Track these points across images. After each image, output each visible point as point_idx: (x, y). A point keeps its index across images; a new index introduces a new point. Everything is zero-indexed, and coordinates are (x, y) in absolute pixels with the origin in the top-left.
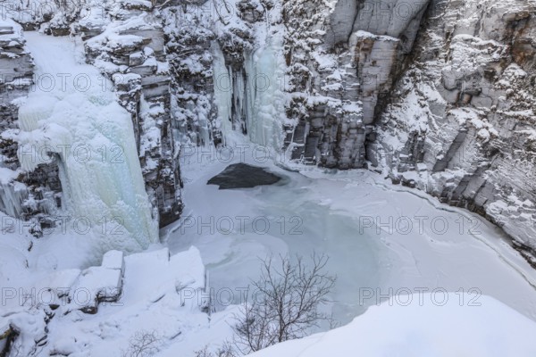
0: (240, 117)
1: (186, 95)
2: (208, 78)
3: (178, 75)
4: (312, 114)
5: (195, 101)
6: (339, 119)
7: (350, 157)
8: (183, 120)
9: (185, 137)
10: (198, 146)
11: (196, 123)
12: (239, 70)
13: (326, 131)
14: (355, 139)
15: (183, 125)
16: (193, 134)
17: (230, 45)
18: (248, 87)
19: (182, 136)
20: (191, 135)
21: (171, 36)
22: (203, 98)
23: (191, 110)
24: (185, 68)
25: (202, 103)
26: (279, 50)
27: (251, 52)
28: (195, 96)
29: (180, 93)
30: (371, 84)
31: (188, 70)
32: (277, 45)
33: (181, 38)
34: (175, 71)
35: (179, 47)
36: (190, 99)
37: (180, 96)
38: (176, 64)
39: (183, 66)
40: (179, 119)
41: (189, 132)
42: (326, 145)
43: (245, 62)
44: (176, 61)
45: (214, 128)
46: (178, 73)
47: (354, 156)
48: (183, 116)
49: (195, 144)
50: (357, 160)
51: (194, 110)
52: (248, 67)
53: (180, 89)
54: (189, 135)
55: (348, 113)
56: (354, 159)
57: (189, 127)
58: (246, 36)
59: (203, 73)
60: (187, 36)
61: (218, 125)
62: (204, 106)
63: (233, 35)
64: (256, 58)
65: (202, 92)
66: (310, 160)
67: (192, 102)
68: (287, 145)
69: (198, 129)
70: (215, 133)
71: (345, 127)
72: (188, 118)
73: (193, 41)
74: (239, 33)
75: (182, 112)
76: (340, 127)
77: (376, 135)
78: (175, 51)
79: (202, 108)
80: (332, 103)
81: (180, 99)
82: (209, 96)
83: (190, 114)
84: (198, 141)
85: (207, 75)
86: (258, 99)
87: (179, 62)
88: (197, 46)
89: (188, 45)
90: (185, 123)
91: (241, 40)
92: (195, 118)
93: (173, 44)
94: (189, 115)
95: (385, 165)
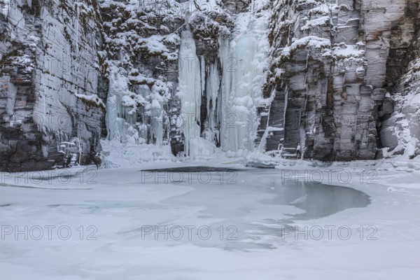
0: (213, 125)
1: (140, 78)
2: (171, 61)
3: (133, 54)
4: (289, 67)
5: (151, 85)
6: (327, 67)
7: (353, 139)
8: (132, 107)
9: (131, 128)
10: (148, 143)
11: (149, 113)
12: (213, 62)
13: (311, 93)
14: (358, 105)
15: (131, 113)
16: (144, 127)
17: (202, 28)
18: (223, 82)
19: (127, 127)
20: (140, 127)
21: (133, 13)
22: (161, 84)
23: (144, 97)
24: (143, 46)
25: (159, 88)
26: (262, 34)
27: (228, 37)
28: (151, 80)
29: (133, 75)
30: (376, 22)
31: (146, 48)
32: (261, 27)
33: (143, 14)
34: (131, 49)
35: (140, 25)
36: (144, 82)
37: (133, 78)
38: (133, 42)
39: (140, 44)
40: (126, 104)
41: (138, 124)
42: (312, 117)
43: (220, 50)
44: (133, 38)
45: (174, 126)
46: (135, 51)
47: (358, 137)
48: (133, 102)
49: (143, 140)
50: (363, 145)
51: (148, 97)
52: (223, 55)
53: (134, 70)
54: (137, 128)
55: (340, 58)
56: (359, 142)
57: (139, 118)
58: (223, 20)
59: (165, 54)
60: (152, 14)
61: (179, 123)
62: (161, 93)
63: (206, 18)
64: (233, 44)
65: (160, 77)
66: (292, 152)
67: (146, 87)
68: (260, 134)
69: (149, 121)
70: (173, 133)
71: (338, 81)
72: (139, 105)
73: (158, 21)
74: (214, 17)
75: (133, 97)
76: (331, 82)
77: (393, 104)
78: (134, 28)
79: (157, 94)
80: (315, 42)
81: (131, 81)
82: (170, 84)
83: (141, 100)
84: (149, 138)
85: (170, 58)
86: (233, 92)
87: (137, 40)
88: (162, 27)
89: (151, 24)
90: (134, 110)
91: (216, 23)
92: (147, 107)
93: (133, 21)
94: (140, 102)
95: (408, 138)
